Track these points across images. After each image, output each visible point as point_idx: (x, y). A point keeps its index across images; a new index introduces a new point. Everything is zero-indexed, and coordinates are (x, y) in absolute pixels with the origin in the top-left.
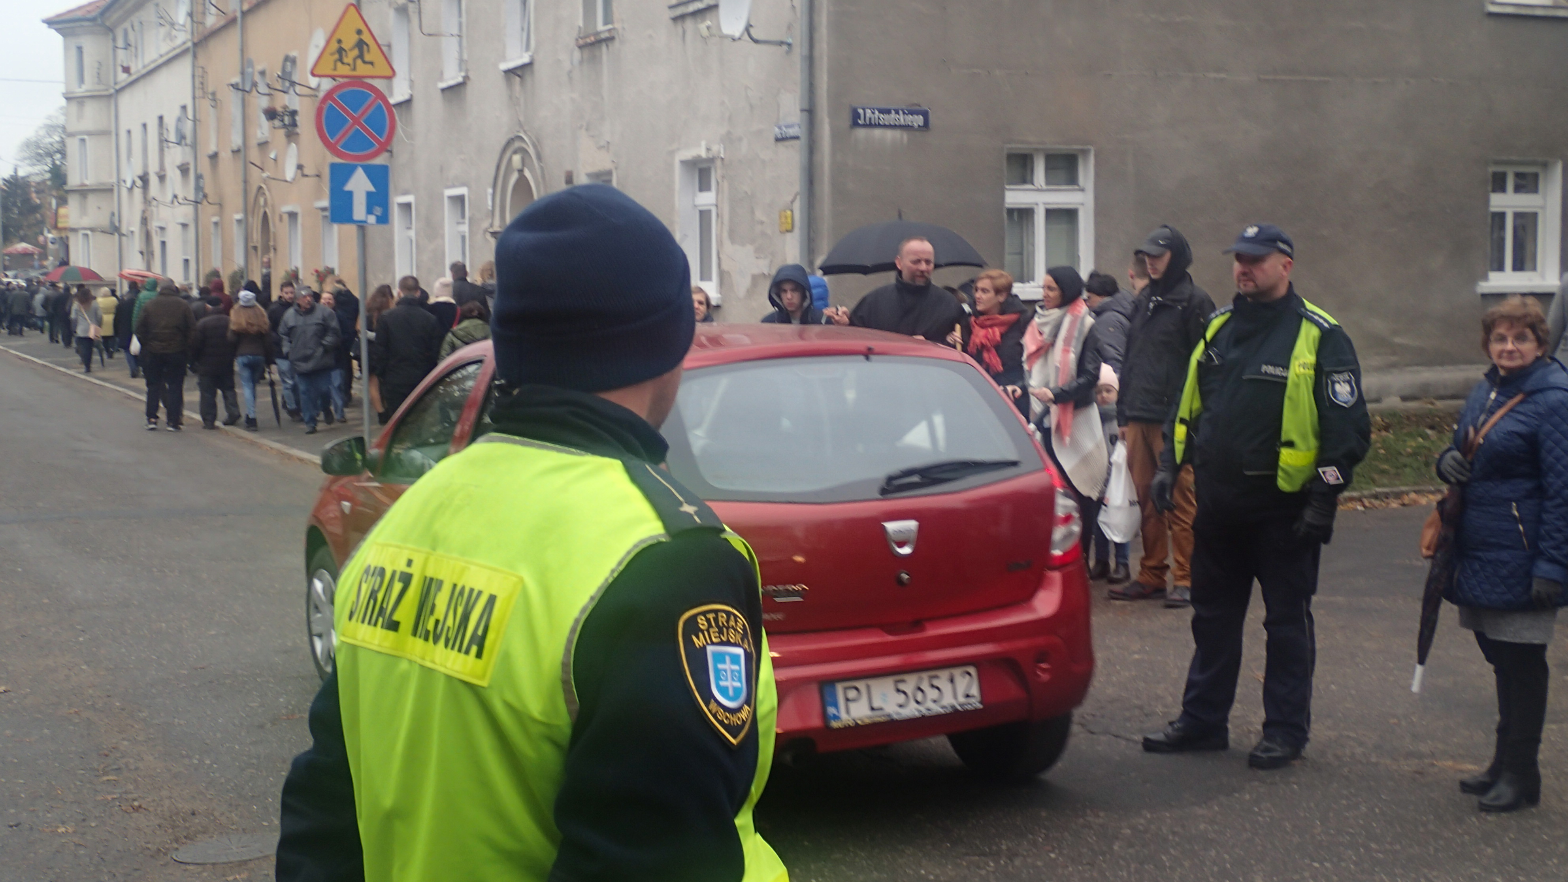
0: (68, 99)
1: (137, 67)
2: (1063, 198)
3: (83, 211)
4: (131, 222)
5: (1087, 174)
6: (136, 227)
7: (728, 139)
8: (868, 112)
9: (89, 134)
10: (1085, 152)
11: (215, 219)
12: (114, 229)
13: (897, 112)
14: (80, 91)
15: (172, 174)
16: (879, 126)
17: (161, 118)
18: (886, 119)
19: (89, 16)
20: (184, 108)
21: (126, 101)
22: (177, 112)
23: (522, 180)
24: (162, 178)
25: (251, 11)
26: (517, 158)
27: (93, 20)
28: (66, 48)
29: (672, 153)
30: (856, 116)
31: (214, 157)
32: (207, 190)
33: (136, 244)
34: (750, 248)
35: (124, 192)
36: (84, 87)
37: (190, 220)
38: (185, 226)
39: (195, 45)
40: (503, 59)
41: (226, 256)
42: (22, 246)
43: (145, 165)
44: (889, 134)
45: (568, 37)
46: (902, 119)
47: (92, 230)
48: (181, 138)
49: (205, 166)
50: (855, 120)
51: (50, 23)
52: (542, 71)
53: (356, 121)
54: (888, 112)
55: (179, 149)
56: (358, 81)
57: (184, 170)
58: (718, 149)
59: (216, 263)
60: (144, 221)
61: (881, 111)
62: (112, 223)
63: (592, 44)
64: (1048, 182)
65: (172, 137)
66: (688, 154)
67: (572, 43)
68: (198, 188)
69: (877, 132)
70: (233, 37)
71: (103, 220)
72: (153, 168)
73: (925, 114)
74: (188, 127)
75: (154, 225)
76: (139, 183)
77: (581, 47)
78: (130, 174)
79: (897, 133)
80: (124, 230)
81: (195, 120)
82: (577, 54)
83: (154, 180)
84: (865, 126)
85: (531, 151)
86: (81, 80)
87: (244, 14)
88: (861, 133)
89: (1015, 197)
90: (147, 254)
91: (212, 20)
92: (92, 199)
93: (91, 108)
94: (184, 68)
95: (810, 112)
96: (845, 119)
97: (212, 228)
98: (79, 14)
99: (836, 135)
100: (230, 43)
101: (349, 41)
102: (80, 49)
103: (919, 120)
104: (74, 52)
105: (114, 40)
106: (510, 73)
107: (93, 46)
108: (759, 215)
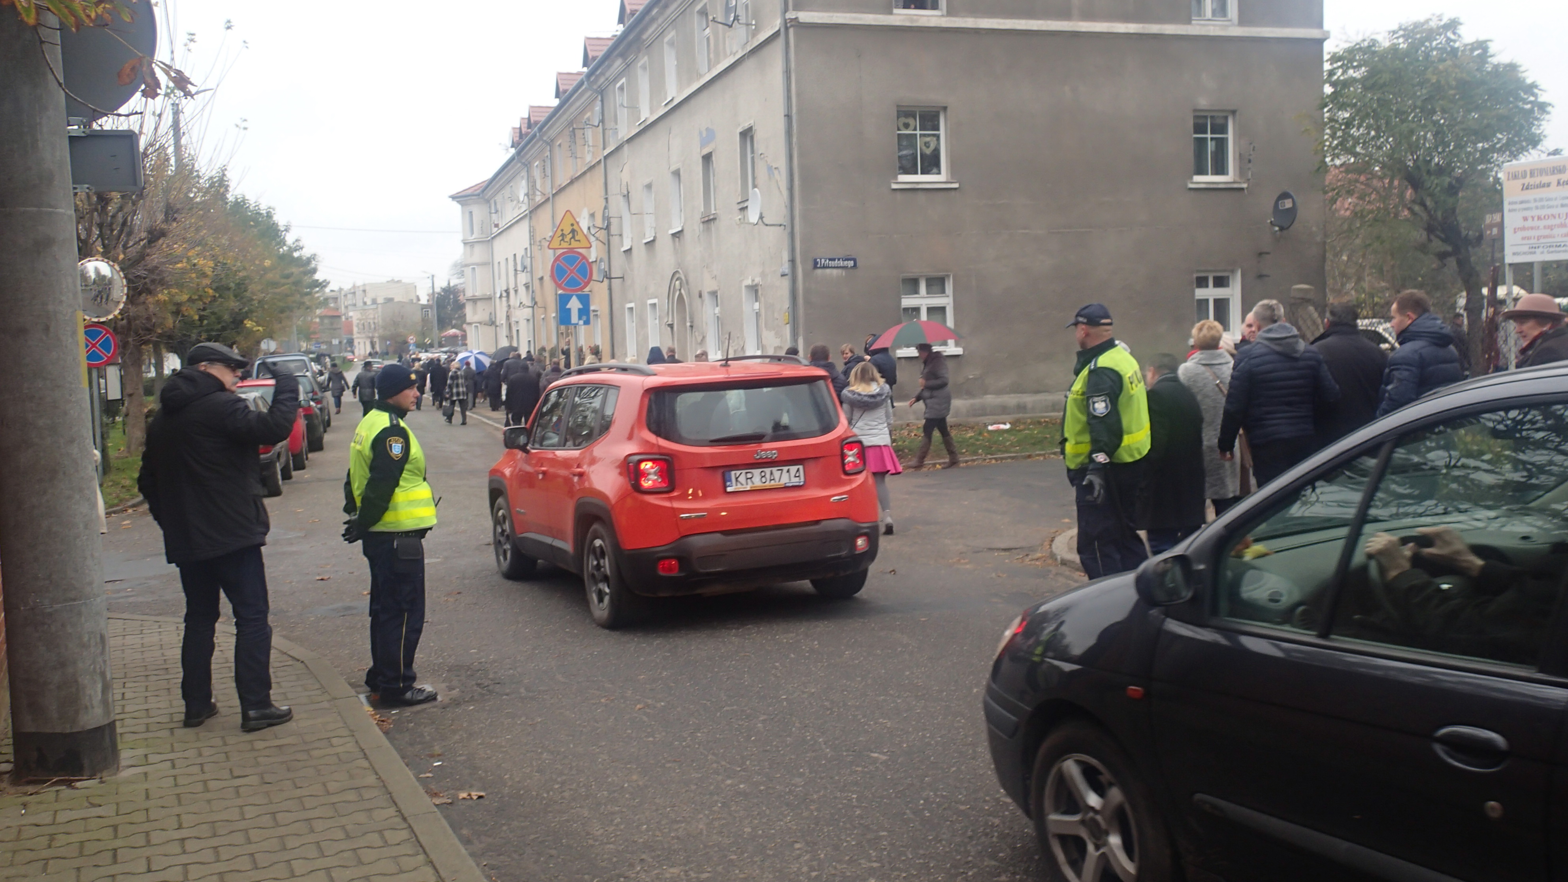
0: (465, 244)
1: (502, 224)
2: (937, 301)
3: (475, 312)
4: (501, 319)
5: (949, 287)
6: (504, 321)
7: (763, 275)
8: (823, 261)
9: (478, 264)
10: (948, 276)
11: (543, 316)
12: (492, 323)
13: (839, 260)
14: (471, 239)
15: (522, 290)
16: (828, 267)
17: (515, 255)
18: (832, 263)
19: (476, 193)
20: (526, 249)
21: (498, 244)
22: (523, 253)
23: (680, 295)
24: (516, 291)
25: (556, 194)
26: (678, 282)
27: (478, 195)
28: (463, 213)
29: (741, 281)
30: (816, 263)
31: (541, 279)
32: (537, 300)
33: (503, 332)
34: (773, 333)
35: (498, 300)
36: (474, 237)
37: (530, 317)
38: (528, 320)
39: (531, 212)
40: (670, 228)
41: (548, 339)
42: (453, 331)
43: (508, 284)
44: (835, 271)
45: (697, 217)
46: (841, 263)
47: (480, 323)
48: (525, 268)
49: (537, 283)
50: (815, 266)
51: (453, 197)
52: (687, 234)
53: (572, 271)
54: (834, 260)
55: (524, 274)
56: (571, 250)
57: (527, 286)
58: (758, 280)
59: (544, 343)
60: (508, 317)
61: (830, 260)
62: (491, 319)
63: (708, 221)
64: (928, 293)
65: (519, 268)
66: (749, 282)
67: (699, 221)
68: (533, 299)
69: (828, 271)
70: (549, 206)
71: (486, 318)
72: (512, 286)
73: (855, 260)
74: (528, 262)
75: (513, 319)
76: (504, 294)
77: (703, 222)
78: (500, 287)
79: (839, 271)
80: (498, 323)
81: (531, 258)
82: (701, 226)
83: (512, 292)
84: (820, 268)
85: (683, 278)
86: (472, 233)
87: (554, 195)
88: (819, 271)
89: (908, 302)
90: (510, 337)
91: (539, 199)
92: (480, 304)
93: (478, 249)
94: (524, 226)
95: (793, 261)
96: (810, 264)
97: (541, 322)
98: (469, 192)
99: (806, 275)
100: (547, 210)
101: (567, 230)
102: (471, 212)
103: (851, 263)
104: (467, 215)
105: (490, 207)
106: (674, 235)
107: (479, 211)
108: (776, 315)
